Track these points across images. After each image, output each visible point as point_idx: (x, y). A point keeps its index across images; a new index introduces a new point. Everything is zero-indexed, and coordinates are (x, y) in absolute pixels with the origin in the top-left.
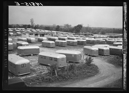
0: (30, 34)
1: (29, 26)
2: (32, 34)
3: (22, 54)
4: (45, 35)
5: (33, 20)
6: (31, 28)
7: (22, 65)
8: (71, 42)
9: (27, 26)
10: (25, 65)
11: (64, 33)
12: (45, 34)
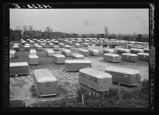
0: (97, 45)
1: (103, 36)
2: (100, 45)
3: (68, 69)
4: (116, 47)
5: (107, 28)
6: (105, 37)
7: (46, 84)
8: (145, 56)
9: (100, 36)
10: (49, 83)
11: (145, 44)
12: (116, 45)
